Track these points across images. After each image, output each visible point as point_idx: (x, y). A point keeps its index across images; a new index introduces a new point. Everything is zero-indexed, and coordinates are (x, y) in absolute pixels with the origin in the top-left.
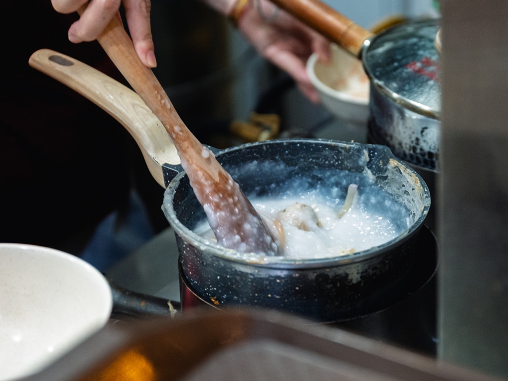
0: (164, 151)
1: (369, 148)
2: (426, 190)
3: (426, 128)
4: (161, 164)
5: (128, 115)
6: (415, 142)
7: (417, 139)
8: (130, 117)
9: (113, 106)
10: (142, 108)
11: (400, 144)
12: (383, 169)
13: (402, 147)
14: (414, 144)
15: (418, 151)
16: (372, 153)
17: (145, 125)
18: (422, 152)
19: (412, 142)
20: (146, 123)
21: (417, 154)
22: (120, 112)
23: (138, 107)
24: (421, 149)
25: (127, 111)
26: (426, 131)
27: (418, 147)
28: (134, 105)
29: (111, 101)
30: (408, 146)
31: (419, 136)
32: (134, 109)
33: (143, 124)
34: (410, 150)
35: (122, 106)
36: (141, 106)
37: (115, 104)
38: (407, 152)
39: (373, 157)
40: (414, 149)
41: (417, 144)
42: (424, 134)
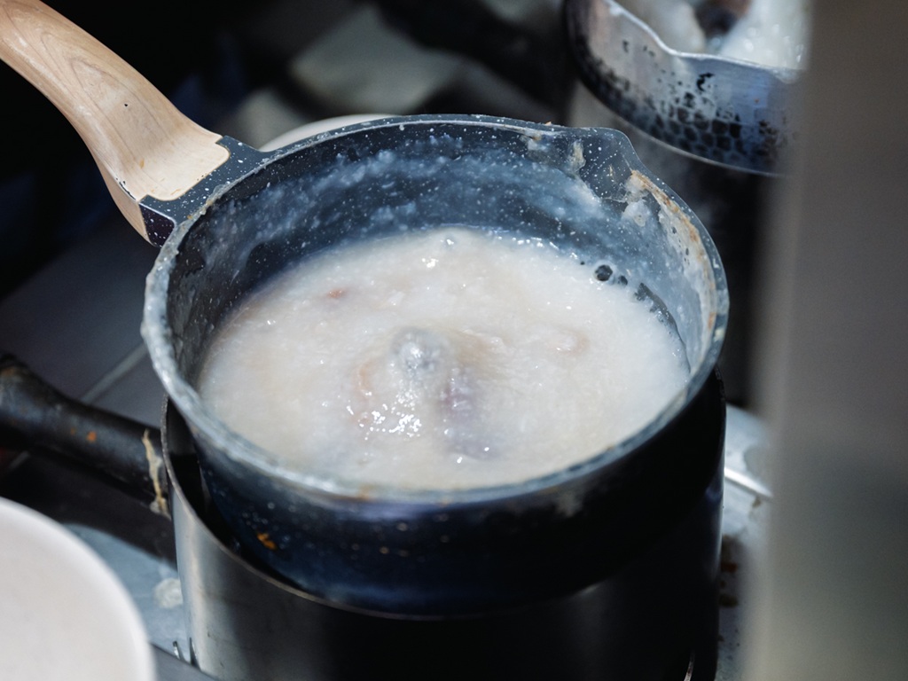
0: (142, 165)
1: (583, 139)
2: (716, 266)
3: (709, 75)
4: (138, 198)
5: (60, 86)
6: (683, 101)
7: (689, 96)
8: (65, 91)
9: (28, 64)
10: (90, 66)
11: (649, 101)
12: (617, 189)
13: (654, 108)
14: (680, 105)
15: (691, 118)
16: (590, 148)
17: (100, 109)
18: (699, 120)
19: (677, 101)
20: (101, 104)
21: (689, 123)
22: (43, 78)
23: (82, 64)
24: (698, 116)
25: (57, 77)
26: (708, 81)
27: (691, 111)
28: (72, 61)
29: (23, 54)
30: (667, 107)
31: (692, 90)
32: (75, 73)
33: (95, 107)
34: (671, 115)
35: (47, 65)
36: (88, 61)
37: (32, 61)
38: (665, 117)
39: (593, 156)
40: (682, 114)
41: (689, 105)
42: (703, 86)
